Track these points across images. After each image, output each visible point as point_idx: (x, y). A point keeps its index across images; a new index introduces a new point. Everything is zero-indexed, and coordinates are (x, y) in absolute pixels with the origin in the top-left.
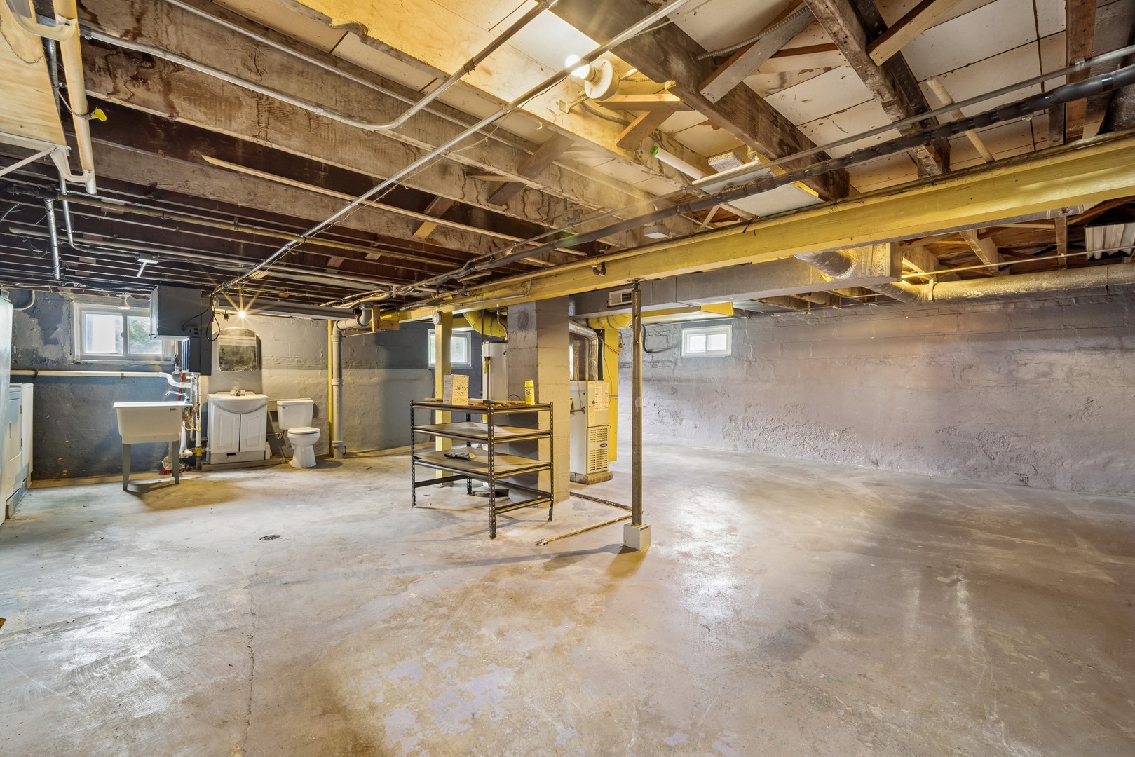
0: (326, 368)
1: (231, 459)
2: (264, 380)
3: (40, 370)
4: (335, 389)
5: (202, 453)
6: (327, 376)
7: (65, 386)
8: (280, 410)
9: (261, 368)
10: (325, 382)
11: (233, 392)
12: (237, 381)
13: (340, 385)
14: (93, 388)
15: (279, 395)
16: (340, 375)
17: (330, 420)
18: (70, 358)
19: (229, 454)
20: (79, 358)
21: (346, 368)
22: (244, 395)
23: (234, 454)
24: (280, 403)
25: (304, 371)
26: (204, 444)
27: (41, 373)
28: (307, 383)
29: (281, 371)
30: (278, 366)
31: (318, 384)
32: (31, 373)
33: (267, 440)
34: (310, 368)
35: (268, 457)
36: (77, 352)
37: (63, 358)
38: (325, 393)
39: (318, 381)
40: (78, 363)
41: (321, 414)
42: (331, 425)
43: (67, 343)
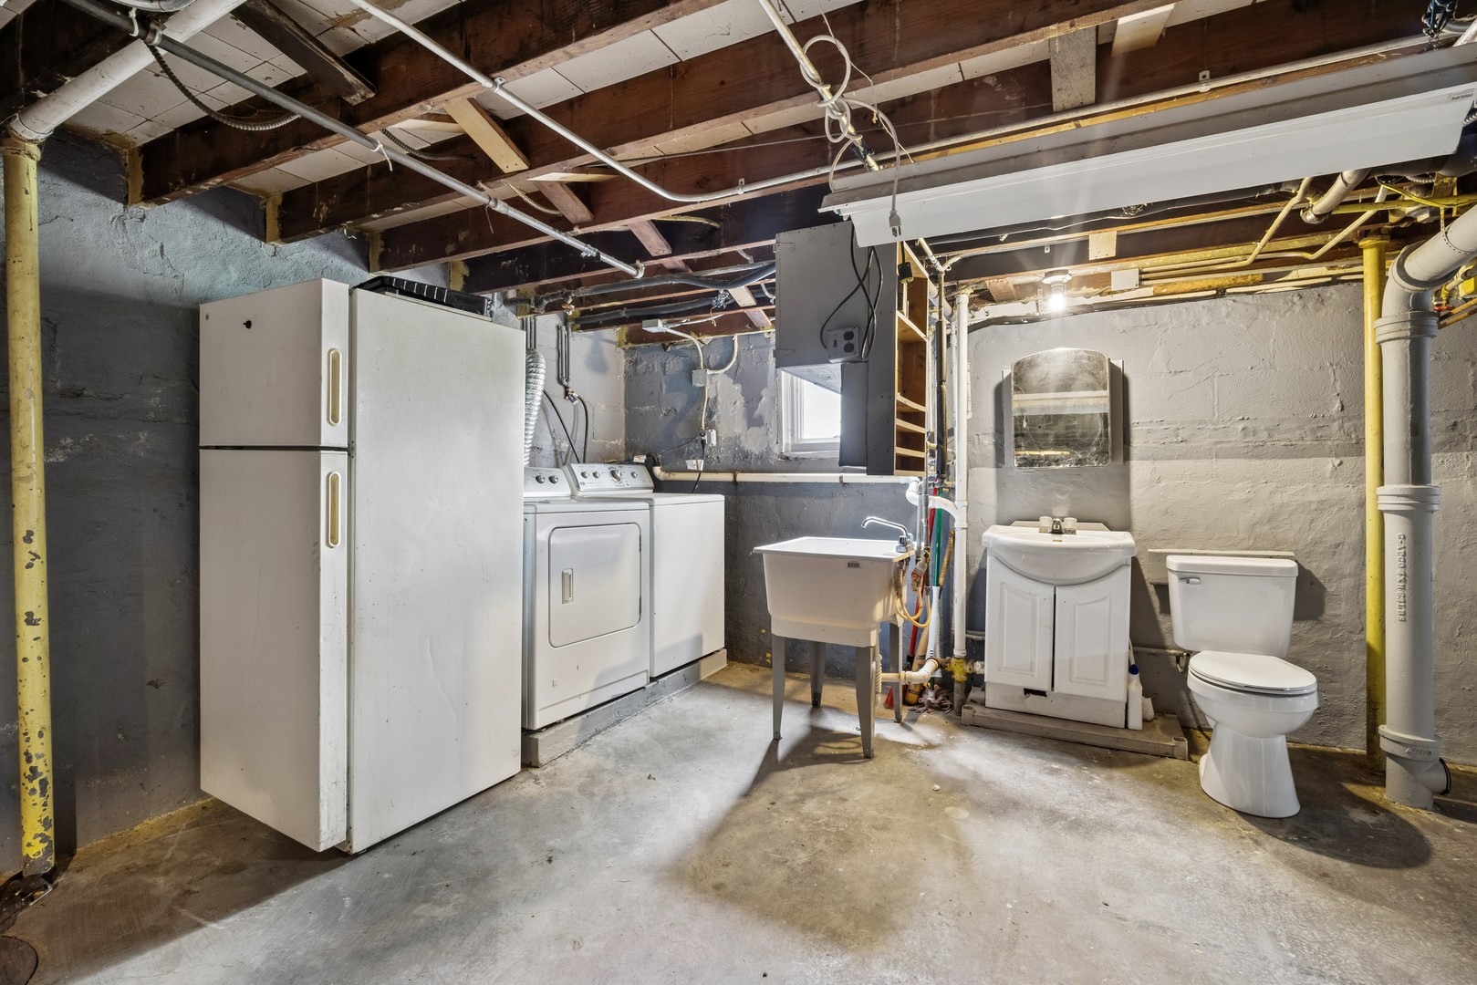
0: (1358, 448)
1: (1033, 704)
2: (1136, 492)
3: (743, 472)
4: (1396, 529)
5: (967, 674)
6: (1361, 477)
7: (770, 500)
8: (1175, 586)
9: (1127, 457)
10: (1353, 497)
11: (1046, 522)
12: (1063, 493)
13: (1418, 512)
14: (804, 505)
15: (1180, 537)
16: (1418, 470)
17: (1371, 635)
18: (776, 450)
19: (1027, 691)
20: (790, 449)
21: (1451, 445)
22: (1073, 532)
23: (1043, 693)
24: (1173, 562)
25: (1271, 463)
26: (976, 650)
27: (742, 477)
28: (1278, 499)
29: (1190, 463)
30: (1177, 447)
31: (1322, 505)
32: (728, 477)
33: (1133, 670)
34: (1292, 451)
35: (1136, 722)
36: (786, 439)
37: (769, 450)
38: (1354, 537)
39: (1323, 495)
40: (787, 458)
41: (1337, 610)
42: (1374, 662)
43: (773, 423)
